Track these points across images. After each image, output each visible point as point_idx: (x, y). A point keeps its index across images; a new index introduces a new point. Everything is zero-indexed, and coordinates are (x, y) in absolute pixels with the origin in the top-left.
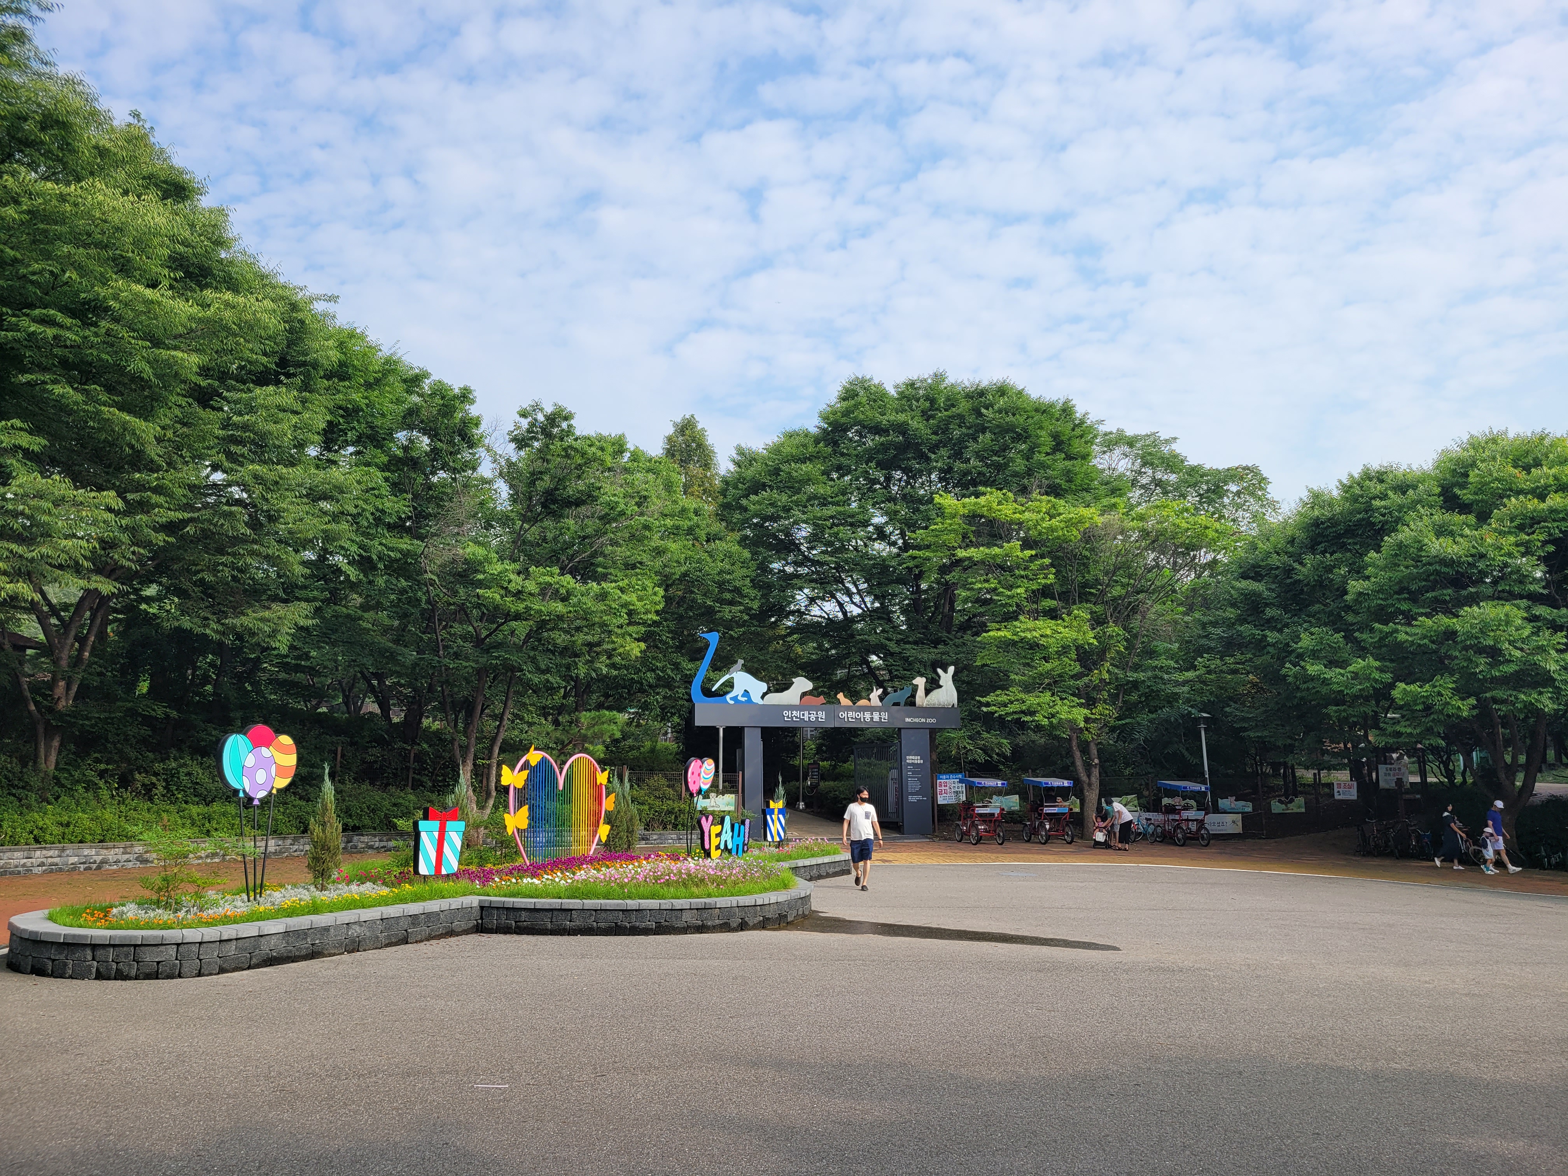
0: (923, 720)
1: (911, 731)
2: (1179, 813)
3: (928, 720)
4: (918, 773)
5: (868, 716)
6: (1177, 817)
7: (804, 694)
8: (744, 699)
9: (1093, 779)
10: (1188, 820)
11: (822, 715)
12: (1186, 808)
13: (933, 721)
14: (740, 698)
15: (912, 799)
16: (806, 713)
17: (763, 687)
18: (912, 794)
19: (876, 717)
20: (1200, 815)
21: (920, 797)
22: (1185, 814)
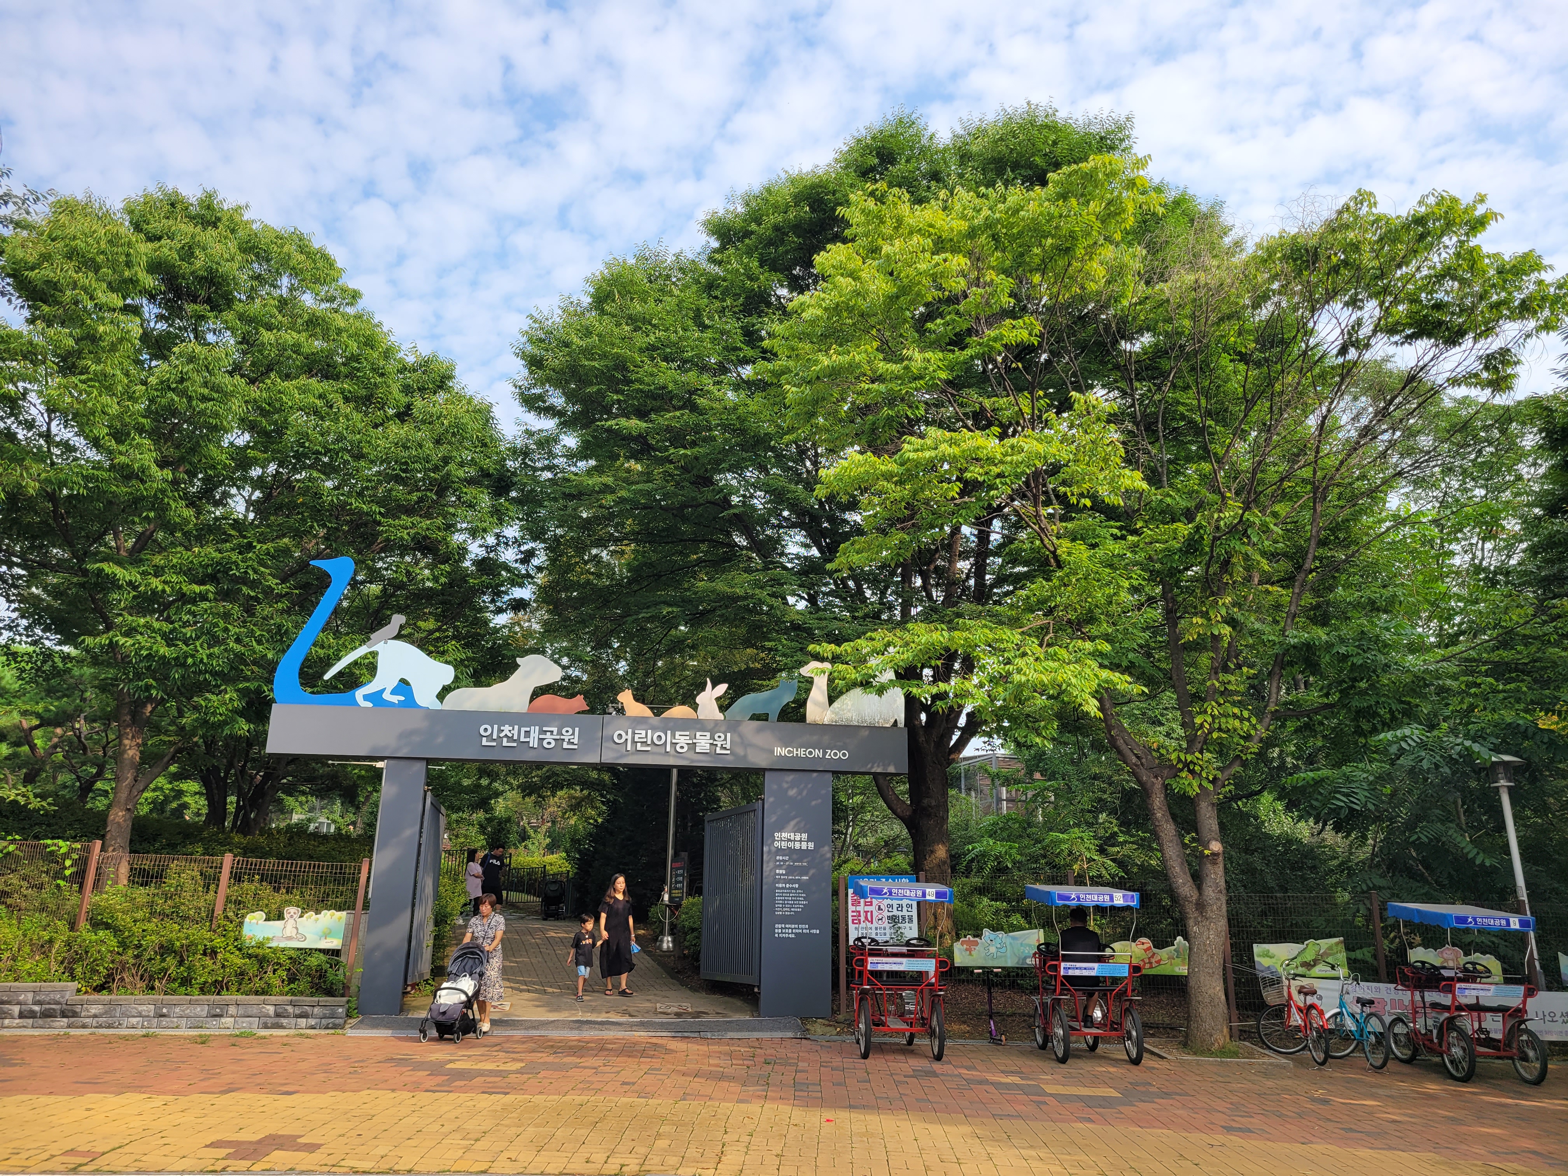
0: (818, 753)
1: (790, 777)
2: (1450, 989)
3: (830, 754)
4: (803, 871)
5: (682, 739)
6: (1445, 999)
7: (538, 692)
8: (395, 699)
9: (1210, 893)
10: (1477, 1008)
11: (572, 736)
12: (1471, 975)
13: (841, 755)
14: (387, 696)
15: (785, 931)
16: (535, 732)
17: (446, 673)
18: (785, 920)
19: (703, 743)
20: (1513, 996)
21: (804, 929)
22: (1468, 993)
